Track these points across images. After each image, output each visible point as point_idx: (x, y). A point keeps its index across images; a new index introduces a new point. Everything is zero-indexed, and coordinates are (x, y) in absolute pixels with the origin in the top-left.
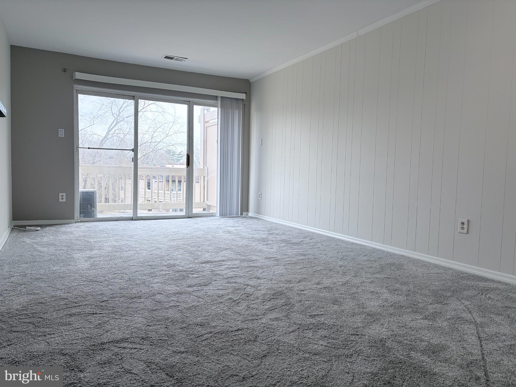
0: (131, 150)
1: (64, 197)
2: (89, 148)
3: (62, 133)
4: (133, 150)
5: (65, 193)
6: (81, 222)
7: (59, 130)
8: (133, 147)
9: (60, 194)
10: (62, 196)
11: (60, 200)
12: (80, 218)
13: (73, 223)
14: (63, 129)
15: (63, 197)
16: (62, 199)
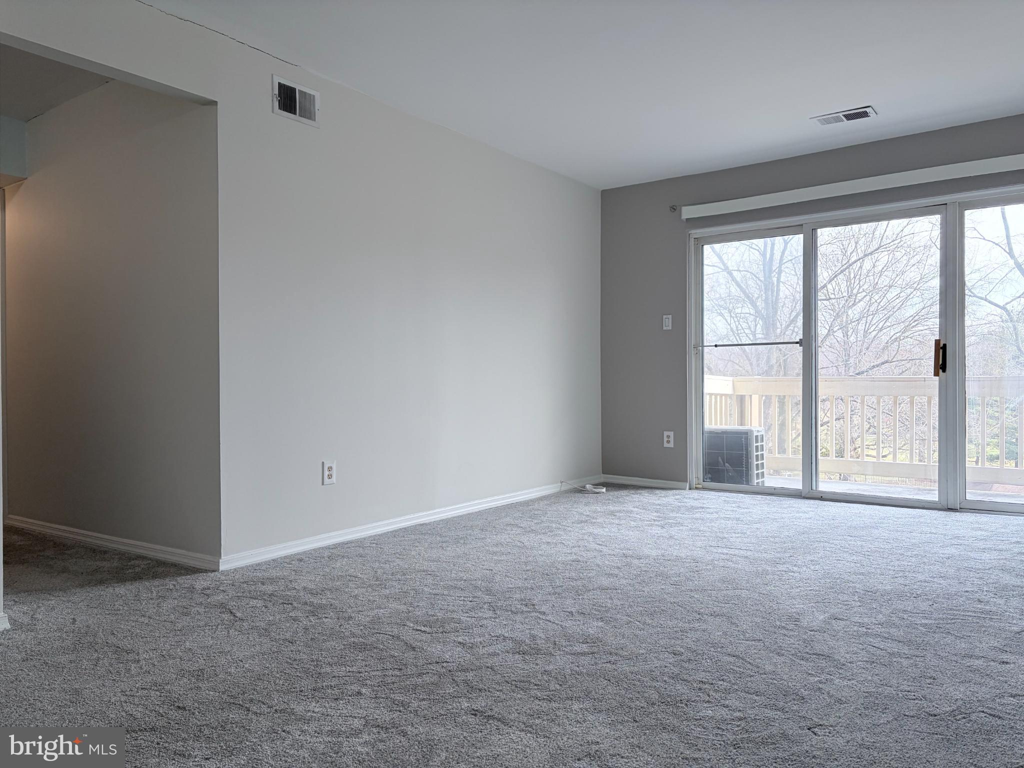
0: (797, 343)
1: (672, 439)
2: (716, 346)
3: (668, 323)
4: (800, 343)
5: (673, 432)
6: (704, 489)
7: (664, 317)
8: (799, 336)
9: (666, 434)
10: (668, 437)
11: (666, 445)
12: (704, 481)
13: (685, 489)
14: (669, 315)
15: (669, 439)
16: (668, 442)
